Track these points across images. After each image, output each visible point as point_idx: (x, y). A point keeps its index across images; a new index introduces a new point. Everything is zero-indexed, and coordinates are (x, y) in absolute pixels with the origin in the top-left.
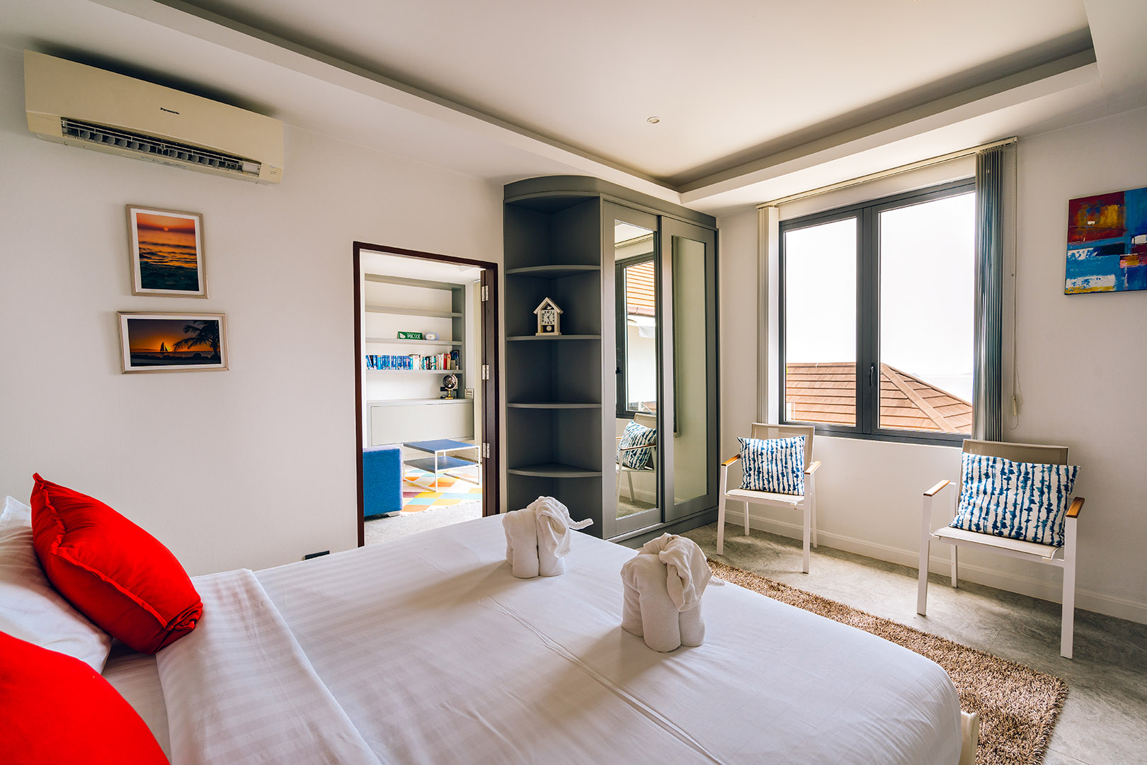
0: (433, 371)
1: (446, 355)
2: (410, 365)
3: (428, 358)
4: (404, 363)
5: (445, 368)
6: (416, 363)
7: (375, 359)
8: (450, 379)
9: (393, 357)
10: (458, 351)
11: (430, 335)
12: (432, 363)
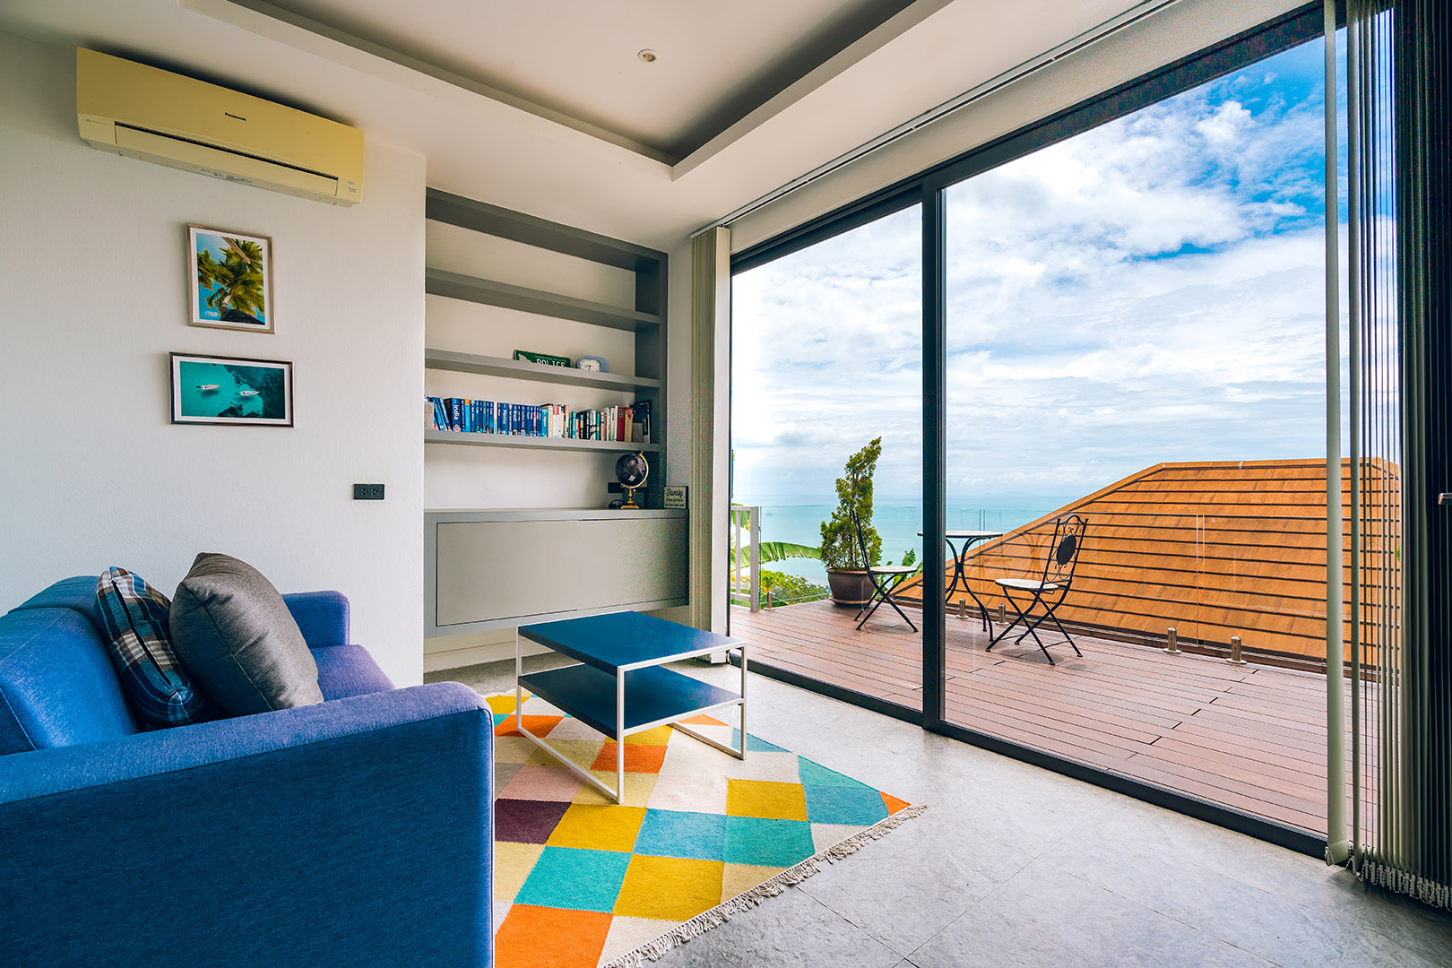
0: (593, 443)
1: (622, 410)
2: (540, 428)
3: (584, 415)
4: (527, 421)
5: (621, 437)
6: (556, 424)
7: (456, 407)
8: (633, 462)
9: (501, 406)
10: (650, 402)
11: (587, 362)
12: (590, 427)
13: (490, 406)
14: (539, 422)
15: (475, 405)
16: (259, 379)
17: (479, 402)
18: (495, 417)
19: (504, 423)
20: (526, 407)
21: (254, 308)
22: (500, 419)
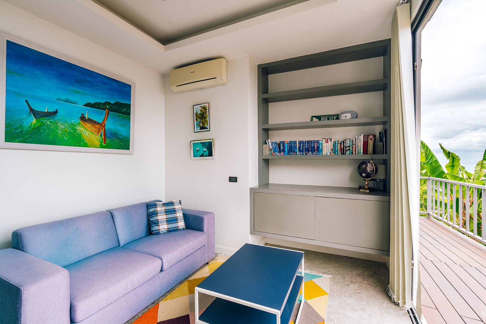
0: (347, 156)
1: (366, 137)
2: (318, 150)
3: (343, 142)
4: (312, 148)
5: (365, 152)
6: (327, 148)
7: (282, 145)
8: (364, 166)
9: (300, 142)
10: (385, 129)
11: (344, 115)
12: (346, 147)
13: (295, 142)
14: (318, 147)
15: (289, 143)
16: (207, 145)
17: (291, 141)
18: (298, 147)
19: (301, 149)
20: (311, 141)
21: (206, 125)
22: (299, 148)
